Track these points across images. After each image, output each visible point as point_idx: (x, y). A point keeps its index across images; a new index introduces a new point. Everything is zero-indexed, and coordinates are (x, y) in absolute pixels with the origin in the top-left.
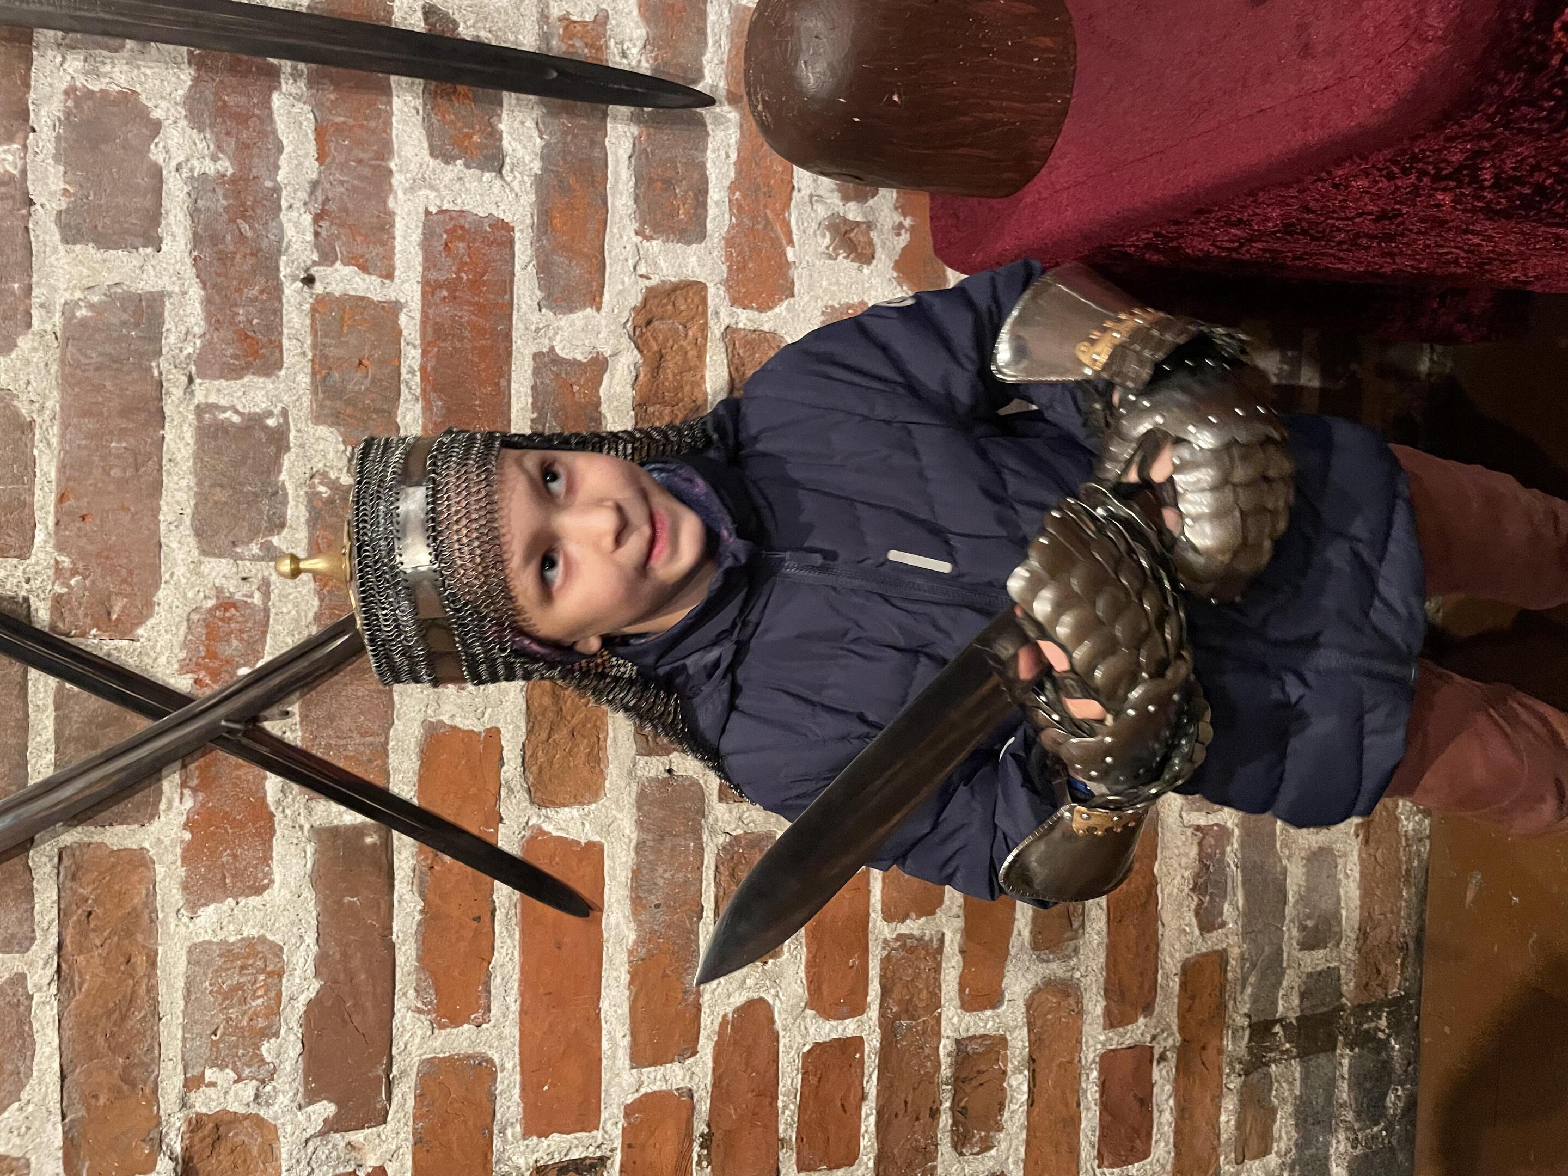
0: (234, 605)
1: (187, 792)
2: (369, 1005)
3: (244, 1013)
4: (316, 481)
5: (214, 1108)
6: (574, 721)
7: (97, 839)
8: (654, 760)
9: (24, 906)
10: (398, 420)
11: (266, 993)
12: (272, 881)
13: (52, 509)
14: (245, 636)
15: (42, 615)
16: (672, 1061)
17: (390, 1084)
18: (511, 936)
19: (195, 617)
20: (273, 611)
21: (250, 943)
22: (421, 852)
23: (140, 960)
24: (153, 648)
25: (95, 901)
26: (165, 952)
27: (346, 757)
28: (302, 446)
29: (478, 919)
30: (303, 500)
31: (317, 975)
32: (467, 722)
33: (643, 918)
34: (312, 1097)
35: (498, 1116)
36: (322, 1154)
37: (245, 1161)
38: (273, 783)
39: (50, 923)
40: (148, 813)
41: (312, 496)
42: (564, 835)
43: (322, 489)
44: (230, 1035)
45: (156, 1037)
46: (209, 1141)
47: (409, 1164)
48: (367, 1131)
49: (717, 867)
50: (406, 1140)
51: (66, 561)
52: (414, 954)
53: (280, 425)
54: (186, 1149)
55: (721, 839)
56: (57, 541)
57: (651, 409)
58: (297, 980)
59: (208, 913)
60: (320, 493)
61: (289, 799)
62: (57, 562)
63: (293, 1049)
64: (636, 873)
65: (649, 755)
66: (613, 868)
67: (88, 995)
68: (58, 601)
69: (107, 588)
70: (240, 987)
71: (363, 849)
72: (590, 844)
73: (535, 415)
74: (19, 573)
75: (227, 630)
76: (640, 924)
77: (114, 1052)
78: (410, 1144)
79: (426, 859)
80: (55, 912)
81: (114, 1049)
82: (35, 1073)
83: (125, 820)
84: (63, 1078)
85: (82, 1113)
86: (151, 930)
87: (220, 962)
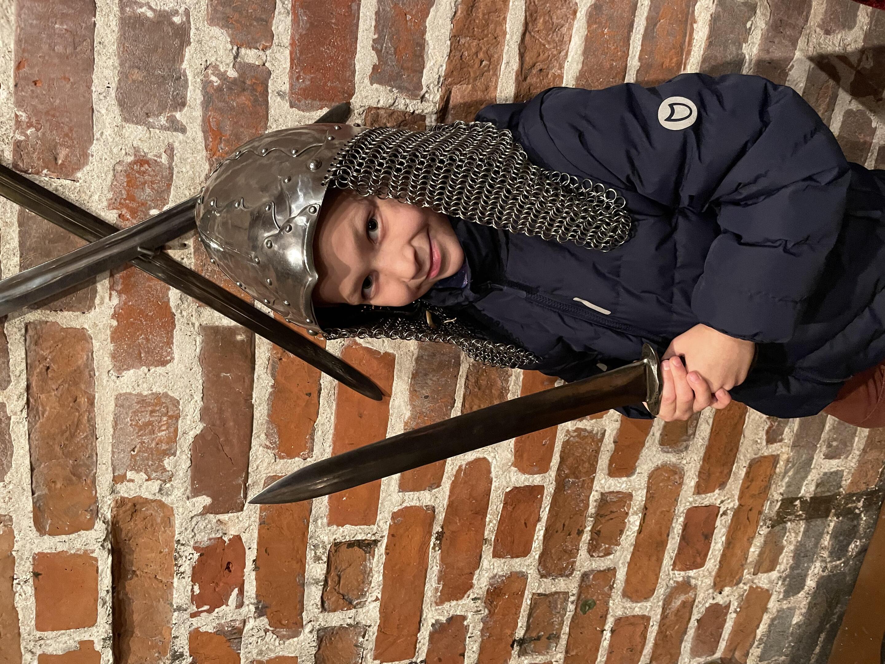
0: (147, 162)
1: (114, 293)
2: (235, 441)
3: (153, 439)
4: (210, 72)
5: (132, 494)
7: (51, 319)
10: (273, 28)
11: (167, 429)
12: (173, 358)
13: (12, 74)
14: (155, 186)
15: (7, 155)
16: (425, 490)
17: (246, 489)
18: (330, 407)
19: (119, 168)
20: (175, 170)
21: (157, 396)
22: (273, 348)
23: (83, 401)
24: (89, 188)
25: (52, 360)
26: (100, 397)
28: (199, 42)
29: (309, 395)
30: (199, 85)
31: (201, 420)
33: (416, 403)
34: (196, 492)
35: (313, 512)
36: (202, 525)
37: (152, 525)
38: (174, 294)
39: (21, 372)
40: (87, 305)
41: (206, 84)
42: (370, 347)
43: (214, 78)
44: (144, 452)
45: (94, 449)
46: (129, 512)
47: (256, 535)
48: (230, 515)
49: (467, 376)
50: (255, 521)
51: (23, 116)
52: (266, 412)
53: (183, 23)
54: (114, 517)
56: (17, 99)
57: (462, 41)
58: (189, 422)
59: (130, 375)
60: (211, 82)
61: (185, 305)
62: (17, 116)
63: (185, 464)
64: (415, 375)
66: (400, 371)
67: (48, 418)
68: (18, 146)
69: (54, 140)
70: (150, 423)
71: (235, 343)
72: (386, 354)
73: (376, 36)
75: (142, 180)
76: (414, 407)
77: (66, 457)
78: (257, 524)
79: (278, 353)
80: (24, 364)
81: (68, 455)
82: (13, 466)
83: (70, 308)
84: (32, 470)
85: (46, 491)
86: (90, 382)
87: (137, 407)
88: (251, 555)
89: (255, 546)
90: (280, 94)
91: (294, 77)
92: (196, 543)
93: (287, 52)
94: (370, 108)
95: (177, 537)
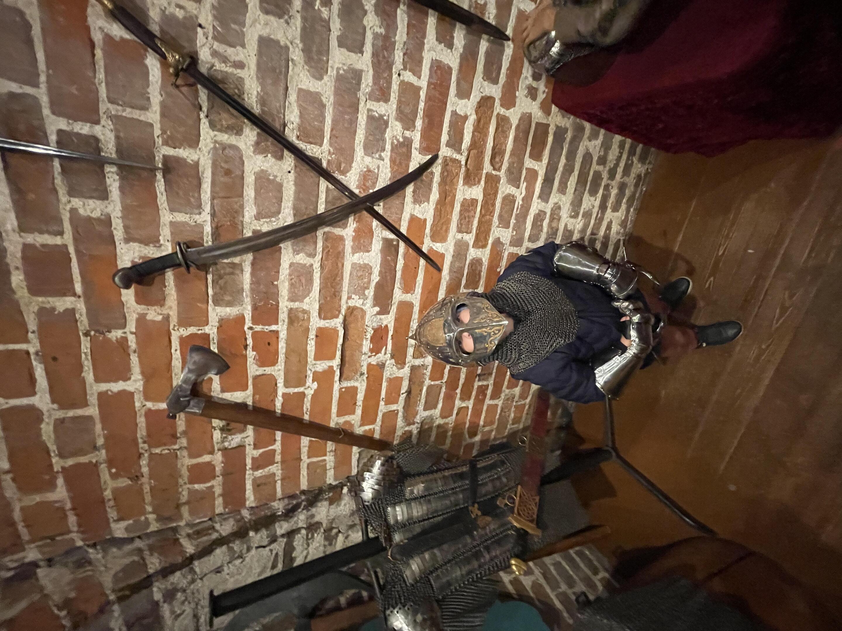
0: (371, 171)
1: (355, 222)
2: (389, 285)
3: (362, 282)
4: (394, 138)
5: (353, 305)
6: (444, 221)
7: (333, 231)
8: (460, 234)
9: (314, 246)
10: (416, 124)
11: (368, 278)
12: (372, 250)
13: (329, 133)
14: (372, 181)
15: (324, 165)
17: (391, 305)
18: (422, 274)
19: (361, 173)
20: (379, 175)
21: (365, 264)
22: (405, 248)
23: (340, 265)
24: (351, 180)
25: (331, 248)
26: (346, 264)
27: (392, 220)
28: (392, 127)
29: (416, 268)
30: (390, 143)
31: (379, 276)
32: (420, 216)
34: (374, 306)
36: (375, 319)
37: (357, 319)
38: (375, 223)
39: (320, 251)
40: (345, 226)
41: (392, 143)
42: (437, 250)
43: (395, 141)
44: (359, 287)
45: (342, 285)
46: (350, 313)
47: (393, 325)
48: (385, 316)
49: (469, 265)
51: (332, 150)
52: (400, 274)
53: (387, 119)
54: (345, 314)
55: (471, 258)
56: (330, 143)
58: (375, 276)
59: (357, 255)
61: (378, 229)
62: (329, 150)
63: (372, 293)
64: (451, 263)
66: (447, 261)
67: (327, 272)
68: (329, 162)
69: (341, 160)
70: (362, 275)
71: (393, 245)
72: (443, 254)
74: (319, 151)
75: (368, 178)
76: (450, 275)
78: (394, 320)
80: (321, 249)
81: (332, 287)
82: (313, 290)
83: (340, 227)
84: (320, 292)
85: (323, 301)
86: (343, 258)
87: (358, 268)
88: (391, 333)
89: (392, 330)
90: (416, 149)
91: (421, 143)
92: (373, 326)
93: (419, 133)
94: (444, 157)
95: (366, 323)
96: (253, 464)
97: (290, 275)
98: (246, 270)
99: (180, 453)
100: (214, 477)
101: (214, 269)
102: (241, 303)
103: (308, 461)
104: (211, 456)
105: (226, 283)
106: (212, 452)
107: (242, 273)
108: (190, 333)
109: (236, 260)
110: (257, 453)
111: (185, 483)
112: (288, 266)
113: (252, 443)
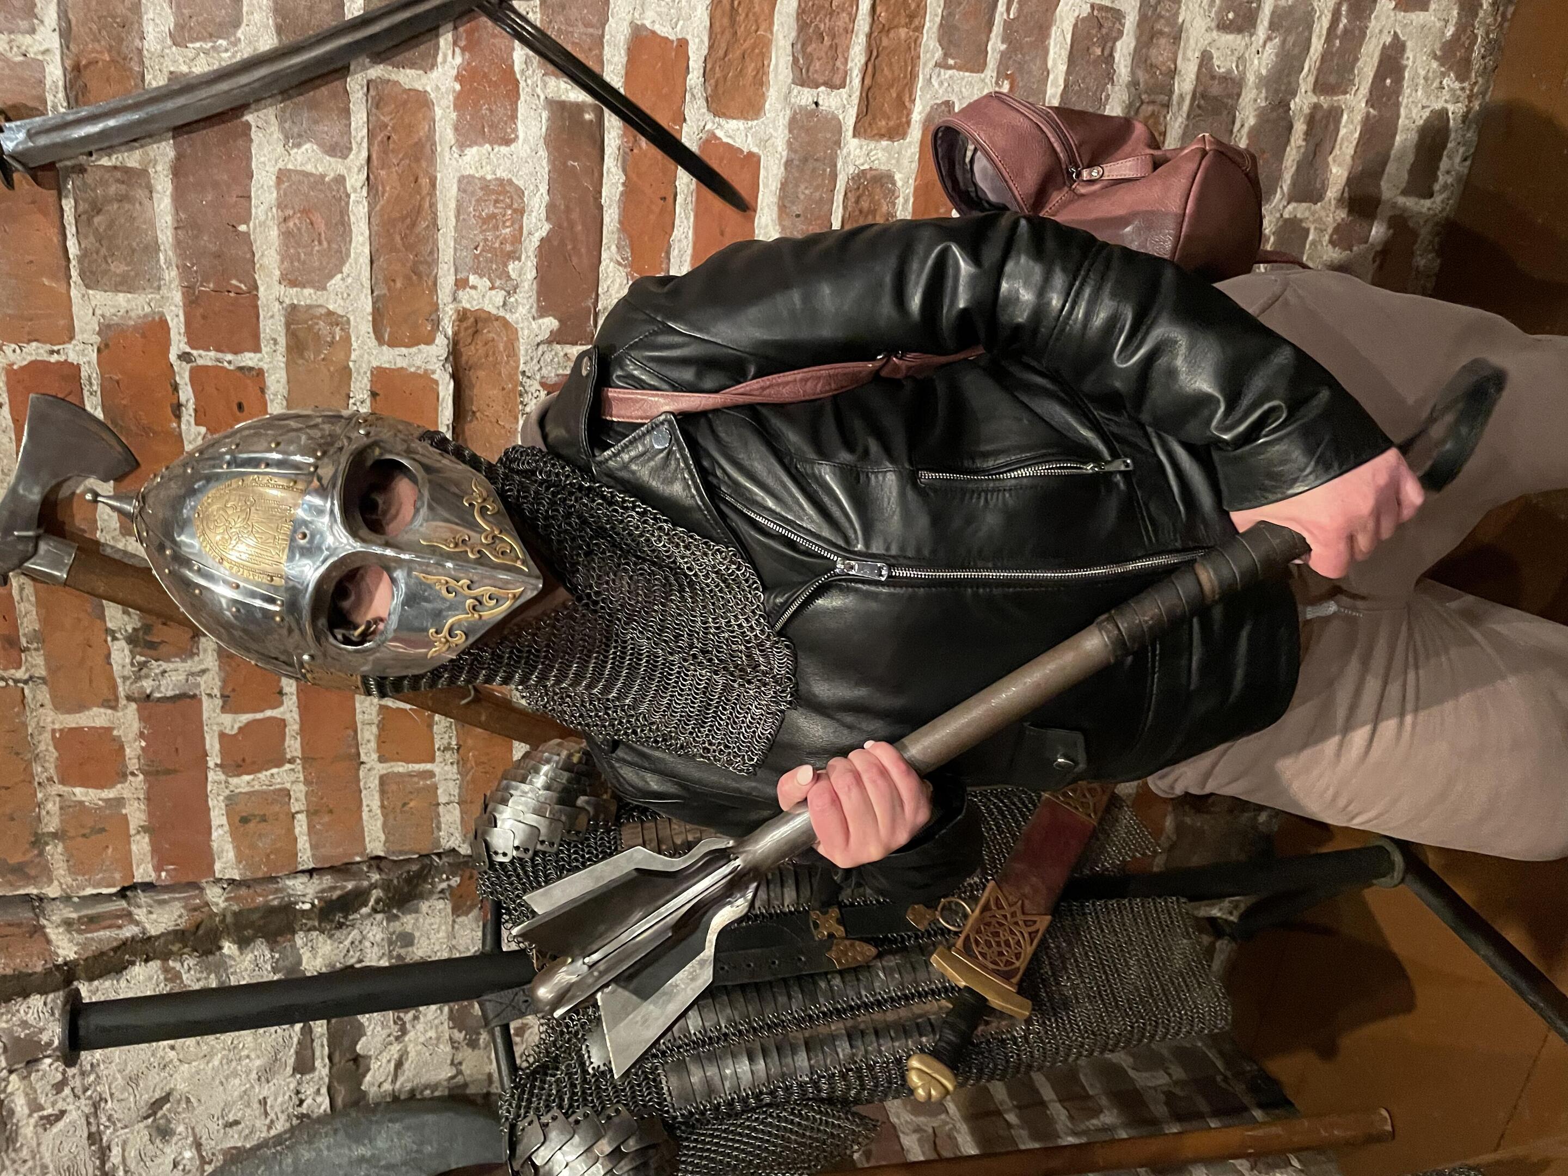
1: (457, 50)
2: (583, 250)
3: (497, 237)
5: (476, 306)
6: (746, 45)
7: (394, 77)
8: (806, 90)
9: (344, 121)
11: (512, 225)
12: (517, 137)
17: (595, 315)
18: (687, 218)
21: (501, 182)
22: (624, 135)
23: (424, 181)
25: (393, 128)
26: (442, 179)
27: (573, 43)
29: (664, 199)
31: (548, 219)
32: (665, 30)
33: (786, 223)
34: (543, 312)
36: (548, 357)
37: (494, 353)
38: (519, 51)
39: (363, 138)
40: (430, 64)
42: (731, 142)
44: (488, 251)
45: (436, 242)
46: (470, 331)
49: (846, 194)
52: (617, 217)
54: (455, 334)
55: (851, 170)
58: (534, 220)
59: (473, 152)
61: (530, 72)
63: (531, 274)
64: (784, 186)
65: (802, 85)
66: (767, 178)
67: (388, 201)
70: (493, 216)
71: (583, 123)
72: (751, 155)
76: (784, 228)
77: (407, 250)
79: (628, 143)
80: (365, 130)
81: (409, 247)
82: (352, 255)
83: (413, 65)
84: (372, 262)
85: (385, 291)
86: (432, 160)
87: (480, 193)
92: (543, 377)
95: (522, 367)
96: (224, 752)
97: (280, 206)
98: (159, 188)
99: (32, 690)
100: (122, 776)
101: (78, 183)
102: (154, 282)
103: (382, 768)
104: (109, 711)
105: (111, 225)
106: (111, 703)
107: (151, 198)
108: (29, 359)
109: (132, 159)
110: (233, 723)
111: (50, 779)
112: (272, 181)
113: (216, 692)
